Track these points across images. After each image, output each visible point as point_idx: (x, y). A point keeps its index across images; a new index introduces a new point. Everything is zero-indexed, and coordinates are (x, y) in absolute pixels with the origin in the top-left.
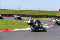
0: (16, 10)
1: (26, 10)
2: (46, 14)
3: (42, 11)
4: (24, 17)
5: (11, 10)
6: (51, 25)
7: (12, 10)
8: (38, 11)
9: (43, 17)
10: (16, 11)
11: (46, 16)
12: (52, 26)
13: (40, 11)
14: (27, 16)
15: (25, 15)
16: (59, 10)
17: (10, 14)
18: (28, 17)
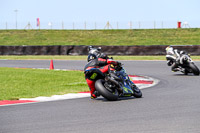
0: (25, 31)
1: (60, 28)
2: (131, 42)
3: (119, 31)
4: (53, 54)
5: (8, 31)
6: (151, 79)
7: (12, 31)
8: (105, 31)
9: (122, 52)
10: (26, 36)
11: (131, 49)
12: (154, 84)
13: (113, 31)
14: (65, 49)
15: (60, 47)
16: (176, 27)
17: (5, 45)
18: (68, 54)
